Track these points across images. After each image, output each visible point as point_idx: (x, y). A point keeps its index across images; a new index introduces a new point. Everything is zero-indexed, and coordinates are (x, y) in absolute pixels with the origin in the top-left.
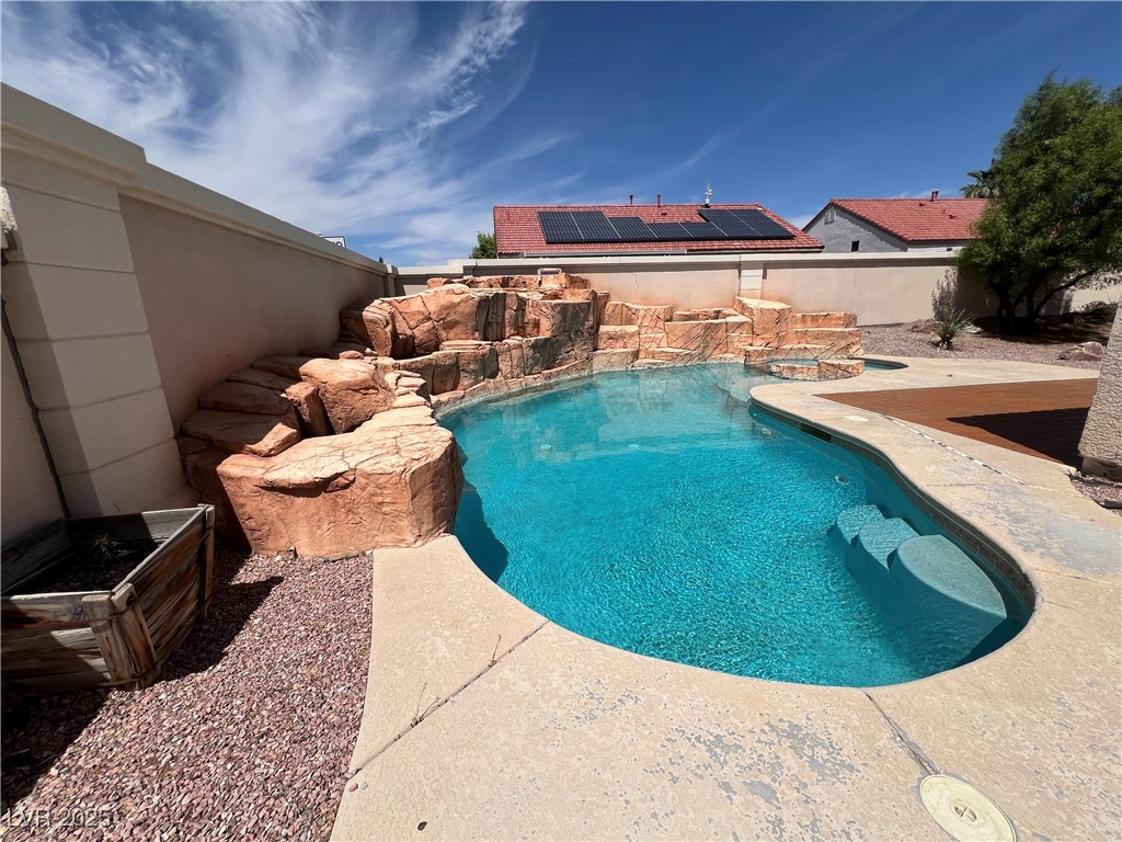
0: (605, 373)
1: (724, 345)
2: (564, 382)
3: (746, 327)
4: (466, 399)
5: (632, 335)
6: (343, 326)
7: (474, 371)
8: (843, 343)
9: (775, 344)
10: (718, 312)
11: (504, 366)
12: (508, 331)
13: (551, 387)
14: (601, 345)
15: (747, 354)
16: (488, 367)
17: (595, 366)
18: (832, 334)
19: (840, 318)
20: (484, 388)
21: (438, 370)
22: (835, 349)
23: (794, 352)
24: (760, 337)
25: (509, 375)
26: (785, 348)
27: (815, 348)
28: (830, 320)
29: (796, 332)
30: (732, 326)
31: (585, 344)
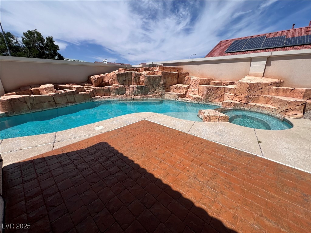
0: (168, 100)
1: (222, 98)
2: (149, 100)
3: (232, 90)
4: (110, 98)
5: (183, 88)
7: (114, 92)
8: (284, 108)
9: (244, 101)
10: (233, 83)
11: (128, 92)
12: (133, 83)
13: (143, 100)
14: (172, 90)
16: (120, 91)
17: (165, 97)
18: (280, 101)
20: (117, 97)
22: (279, 111)
23: (256, 107)
24: (238, 96)
25: (129, 95)
26: (251, 104)
27: (269, 108)
28: (294, 93)
29: (265, 97)
30: (227, 90)
31: (161, 89)
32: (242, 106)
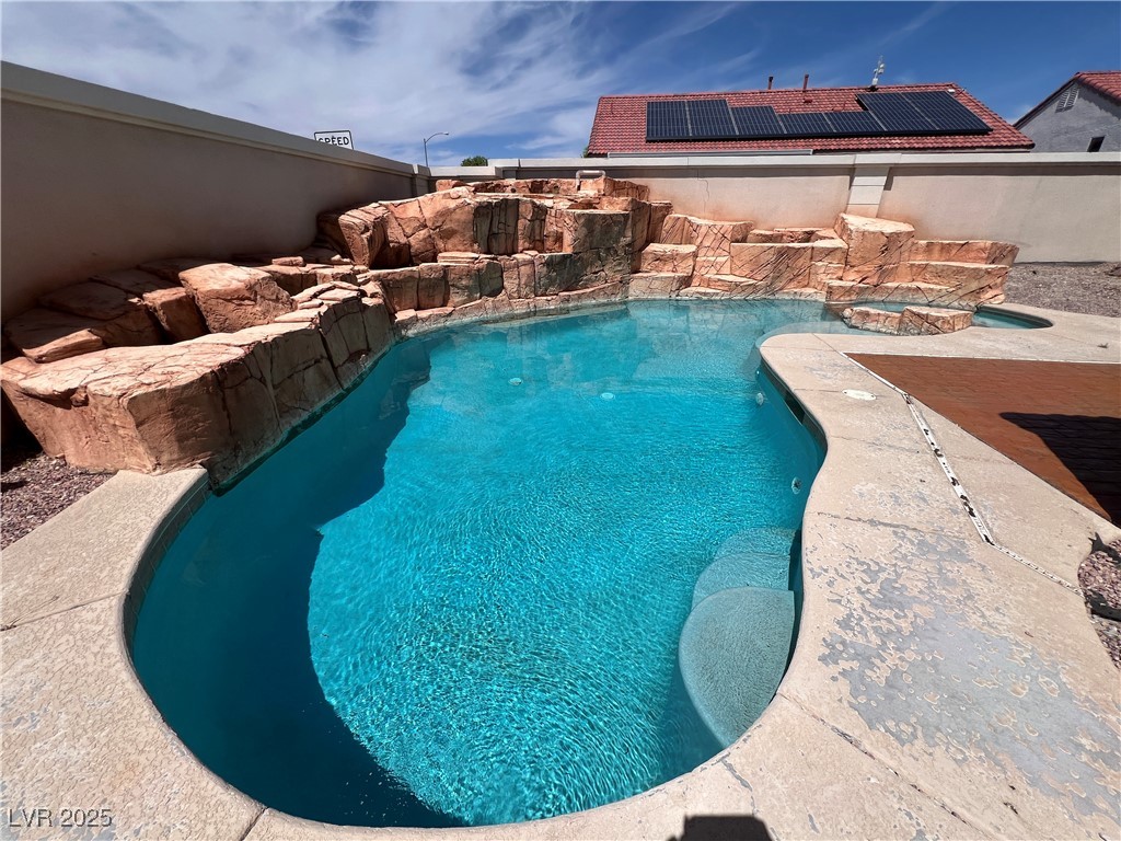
0: (643, 301)
1: (804, 277)
2: (586, 307)
3: (839, 254)
4: (453, 317)
5: (685, 257)
6: (320, 230)
7: (467, 287)
8: (974, 285)
9: (874, 280)
10: (812, 233)
11: (510, 284)
12: (521, 244)
13: (568, 311)
14: (645, 266)
15: (830, 291)
16: (486, 283)
17: (631, 291)
18: (961, 271)
19: (983, 250)
20: (479, 307)
21: (423, 284)
22: (960, 292)
23: (901, 292)
24: (856, 269)
25: (515, 295)
26: (889, 284)
27: (932, 289)
28: (968, 251)
29: (912, 265)
30: (821, 253)
31: (620, 264)
32: (870, 291)
